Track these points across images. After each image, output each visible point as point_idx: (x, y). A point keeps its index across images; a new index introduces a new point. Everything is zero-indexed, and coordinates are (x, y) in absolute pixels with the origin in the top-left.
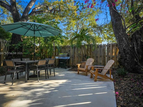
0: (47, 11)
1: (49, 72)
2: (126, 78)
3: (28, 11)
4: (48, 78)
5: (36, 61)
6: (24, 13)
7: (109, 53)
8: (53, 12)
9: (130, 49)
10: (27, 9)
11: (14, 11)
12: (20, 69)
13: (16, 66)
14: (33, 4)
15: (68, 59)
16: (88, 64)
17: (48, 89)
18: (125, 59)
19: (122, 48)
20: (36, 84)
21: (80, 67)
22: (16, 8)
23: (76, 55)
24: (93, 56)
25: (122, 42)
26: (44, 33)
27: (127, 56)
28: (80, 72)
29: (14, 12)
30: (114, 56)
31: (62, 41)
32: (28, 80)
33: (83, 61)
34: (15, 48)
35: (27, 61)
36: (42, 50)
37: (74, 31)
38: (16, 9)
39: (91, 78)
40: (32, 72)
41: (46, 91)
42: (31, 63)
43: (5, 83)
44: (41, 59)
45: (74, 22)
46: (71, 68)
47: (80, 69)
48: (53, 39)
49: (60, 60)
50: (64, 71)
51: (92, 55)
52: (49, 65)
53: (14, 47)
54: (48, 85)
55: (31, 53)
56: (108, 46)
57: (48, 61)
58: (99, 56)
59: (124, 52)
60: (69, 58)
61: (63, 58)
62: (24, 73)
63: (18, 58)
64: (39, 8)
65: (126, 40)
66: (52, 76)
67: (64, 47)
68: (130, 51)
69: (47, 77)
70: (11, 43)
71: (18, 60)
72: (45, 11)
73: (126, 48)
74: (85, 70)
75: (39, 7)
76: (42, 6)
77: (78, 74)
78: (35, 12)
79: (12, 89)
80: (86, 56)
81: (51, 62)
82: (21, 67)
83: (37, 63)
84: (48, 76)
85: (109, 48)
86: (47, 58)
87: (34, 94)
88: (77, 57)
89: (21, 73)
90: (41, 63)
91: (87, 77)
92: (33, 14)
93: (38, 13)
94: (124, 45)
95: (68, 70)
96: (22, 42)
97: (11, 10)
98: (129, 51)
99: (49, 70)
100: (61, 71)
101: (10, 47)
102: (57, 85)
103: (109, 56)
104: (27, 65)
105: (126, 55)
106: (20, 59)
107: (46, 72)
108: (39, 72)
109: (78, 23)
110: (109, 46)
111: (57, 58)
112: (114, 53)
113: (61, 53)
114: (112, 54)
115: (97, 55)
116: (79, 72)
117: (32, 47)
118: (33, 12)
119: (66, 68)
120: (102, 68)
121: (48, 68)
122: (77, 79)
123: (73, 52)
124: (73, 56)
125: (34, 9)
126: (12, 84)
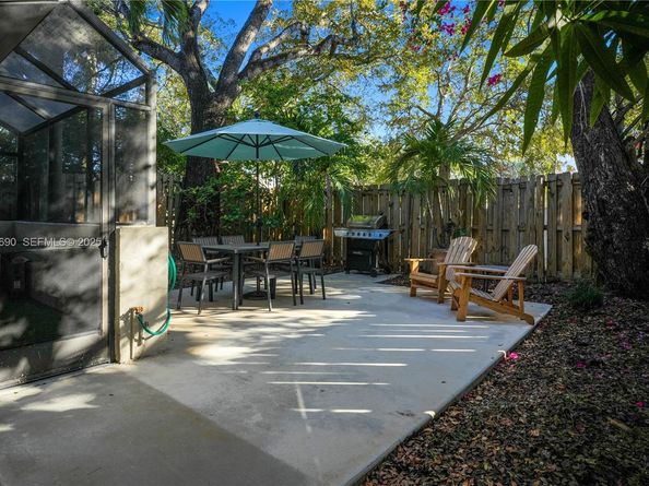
0: (303, 52)
1: (306, 286)
2: (591, 315)
3: (237, 65)
4: (302, 303)
5: (264, 245)
6: (224, 71)
7: (558, 214)
8: (326, 52)
9: (625, 200)
10: (233, 58)
11: (191, 70)
12: (218, 270)
13: (209, 261)
14: (253, 34)
15: (383, 238)
16: (452, 258)
17: (295, 331)
18: (608, 242)
19: (592, 198)
20: (263, 315)
21: (421, 269)
22: (197, 58)
23: (416, 224)
24: (489, 228)
25: (593, 171)
26: (288, 147)
27: (612, 231)
28: (420, 291)
29: (193, 75)
30: (579, 228)
31: (360, 169)
32: (241, 304)
33: (441, 247)
34: (199, 200)
35: (235, 244)
36: (285, 204)
37: (425, 113)
38: (198, 62)
39: (452, 309)
40: (251, 283)
41: (289, 334)
42: (251, 253)
43: (179, 309)
44: (282, 240)
45: (422, 75)
46: (395, 276)
47: (418, 278)
48: (325, 163)
49: (352, 243)
50: (365, 284)
51: (481, 224)
52: (308, 261)
53: (195, 196)
54: (297, 321)
55: (247, 215)
56: (553, 186)
57: (301, 247)
58: (514, 228)
59: (602, 214)
60: (385, 233)
61: (362, 233)
62: (228, 285)
63: (207, 235)
64: (273, 45)
65: (612, 163)
66: (316, 298)
67: (370, 193)
68: (627, 208)
69: (298, 301)
70: (184, 185)
71: (211, 243)
72: (295, 53)
73: (610, 196)
74: (434, 281)
75: (274, 40)
76: (283, 37)
77: (413, 294)
78: (261, 64)
79: (201, 323)
80: (453, 229)
81: (312, 249)
82: (218, 263)
83: (266, 251)
84: (301, 297)
85: (558, 191)
86: (304, 234)
87: (257, 337)
88: (423, 229)
89: (219, 284)
90: (279, 251)
91: (441, 307)
92: (253, 70)
93: (271, 63)
94: (602, 184)
95: (383, 282)
96: (218, 175)
97: (183, 70)
98: (620, 208)
99: (305, 277)
100: (353, 285)
101: (183, 196)
102: (326, 323)
103: (559, 228)
104: (237, 259)
105: (609, 226)
106: (215, 239)
107: (294, 284)
108: (273, 281)
109: (447, 74)
110: (559, 183)
111: (341, 233)
112: (580, 213)
113: (360, 214)
114: (574, 218)
115: (506, 222)
116: (414, 290)
117: (250, 195)
118: (253, 64)
119: (374, 275)
120: (496, 274)
121: (302, 270)
122: (398, 309)
123: (407, 211)
124: (406, 228)
125: (257, 51)
126: (199, 312)
